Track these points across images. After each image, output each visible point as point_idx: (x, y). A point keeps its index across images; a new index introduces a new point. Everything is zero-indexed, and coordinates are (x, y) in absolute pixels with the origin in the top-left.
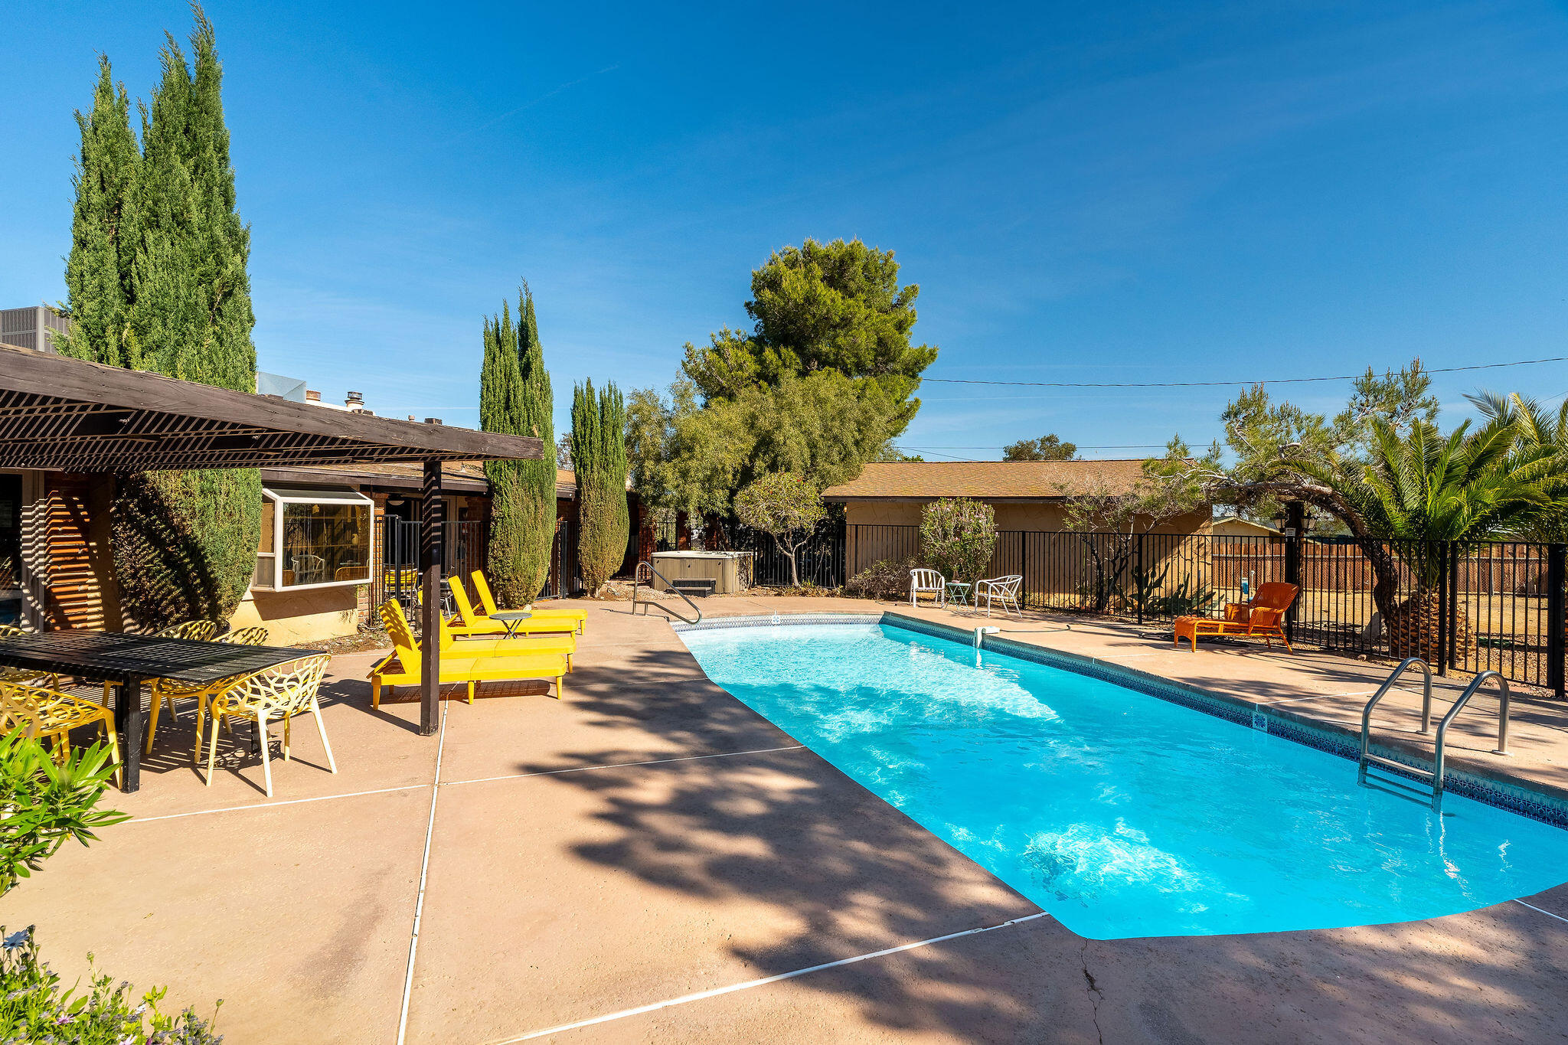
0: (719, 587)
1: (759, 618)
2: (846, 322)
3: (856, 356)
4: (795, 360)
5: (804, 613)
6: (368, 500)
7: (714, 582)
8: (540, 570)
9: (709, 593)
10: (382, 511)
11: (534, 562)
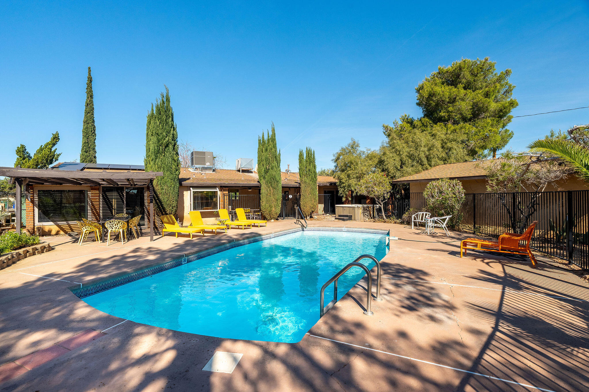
0: (353, 218)
1: (338, 228)
2: (453, 101)
3: (461, 114)
4: (429, 122)
5: (356, 228)
6: (218, 190)
7: (351, 216)
8: (273, 209)
9: (347, 220)
10: (227, 192)
11: (271, 206)
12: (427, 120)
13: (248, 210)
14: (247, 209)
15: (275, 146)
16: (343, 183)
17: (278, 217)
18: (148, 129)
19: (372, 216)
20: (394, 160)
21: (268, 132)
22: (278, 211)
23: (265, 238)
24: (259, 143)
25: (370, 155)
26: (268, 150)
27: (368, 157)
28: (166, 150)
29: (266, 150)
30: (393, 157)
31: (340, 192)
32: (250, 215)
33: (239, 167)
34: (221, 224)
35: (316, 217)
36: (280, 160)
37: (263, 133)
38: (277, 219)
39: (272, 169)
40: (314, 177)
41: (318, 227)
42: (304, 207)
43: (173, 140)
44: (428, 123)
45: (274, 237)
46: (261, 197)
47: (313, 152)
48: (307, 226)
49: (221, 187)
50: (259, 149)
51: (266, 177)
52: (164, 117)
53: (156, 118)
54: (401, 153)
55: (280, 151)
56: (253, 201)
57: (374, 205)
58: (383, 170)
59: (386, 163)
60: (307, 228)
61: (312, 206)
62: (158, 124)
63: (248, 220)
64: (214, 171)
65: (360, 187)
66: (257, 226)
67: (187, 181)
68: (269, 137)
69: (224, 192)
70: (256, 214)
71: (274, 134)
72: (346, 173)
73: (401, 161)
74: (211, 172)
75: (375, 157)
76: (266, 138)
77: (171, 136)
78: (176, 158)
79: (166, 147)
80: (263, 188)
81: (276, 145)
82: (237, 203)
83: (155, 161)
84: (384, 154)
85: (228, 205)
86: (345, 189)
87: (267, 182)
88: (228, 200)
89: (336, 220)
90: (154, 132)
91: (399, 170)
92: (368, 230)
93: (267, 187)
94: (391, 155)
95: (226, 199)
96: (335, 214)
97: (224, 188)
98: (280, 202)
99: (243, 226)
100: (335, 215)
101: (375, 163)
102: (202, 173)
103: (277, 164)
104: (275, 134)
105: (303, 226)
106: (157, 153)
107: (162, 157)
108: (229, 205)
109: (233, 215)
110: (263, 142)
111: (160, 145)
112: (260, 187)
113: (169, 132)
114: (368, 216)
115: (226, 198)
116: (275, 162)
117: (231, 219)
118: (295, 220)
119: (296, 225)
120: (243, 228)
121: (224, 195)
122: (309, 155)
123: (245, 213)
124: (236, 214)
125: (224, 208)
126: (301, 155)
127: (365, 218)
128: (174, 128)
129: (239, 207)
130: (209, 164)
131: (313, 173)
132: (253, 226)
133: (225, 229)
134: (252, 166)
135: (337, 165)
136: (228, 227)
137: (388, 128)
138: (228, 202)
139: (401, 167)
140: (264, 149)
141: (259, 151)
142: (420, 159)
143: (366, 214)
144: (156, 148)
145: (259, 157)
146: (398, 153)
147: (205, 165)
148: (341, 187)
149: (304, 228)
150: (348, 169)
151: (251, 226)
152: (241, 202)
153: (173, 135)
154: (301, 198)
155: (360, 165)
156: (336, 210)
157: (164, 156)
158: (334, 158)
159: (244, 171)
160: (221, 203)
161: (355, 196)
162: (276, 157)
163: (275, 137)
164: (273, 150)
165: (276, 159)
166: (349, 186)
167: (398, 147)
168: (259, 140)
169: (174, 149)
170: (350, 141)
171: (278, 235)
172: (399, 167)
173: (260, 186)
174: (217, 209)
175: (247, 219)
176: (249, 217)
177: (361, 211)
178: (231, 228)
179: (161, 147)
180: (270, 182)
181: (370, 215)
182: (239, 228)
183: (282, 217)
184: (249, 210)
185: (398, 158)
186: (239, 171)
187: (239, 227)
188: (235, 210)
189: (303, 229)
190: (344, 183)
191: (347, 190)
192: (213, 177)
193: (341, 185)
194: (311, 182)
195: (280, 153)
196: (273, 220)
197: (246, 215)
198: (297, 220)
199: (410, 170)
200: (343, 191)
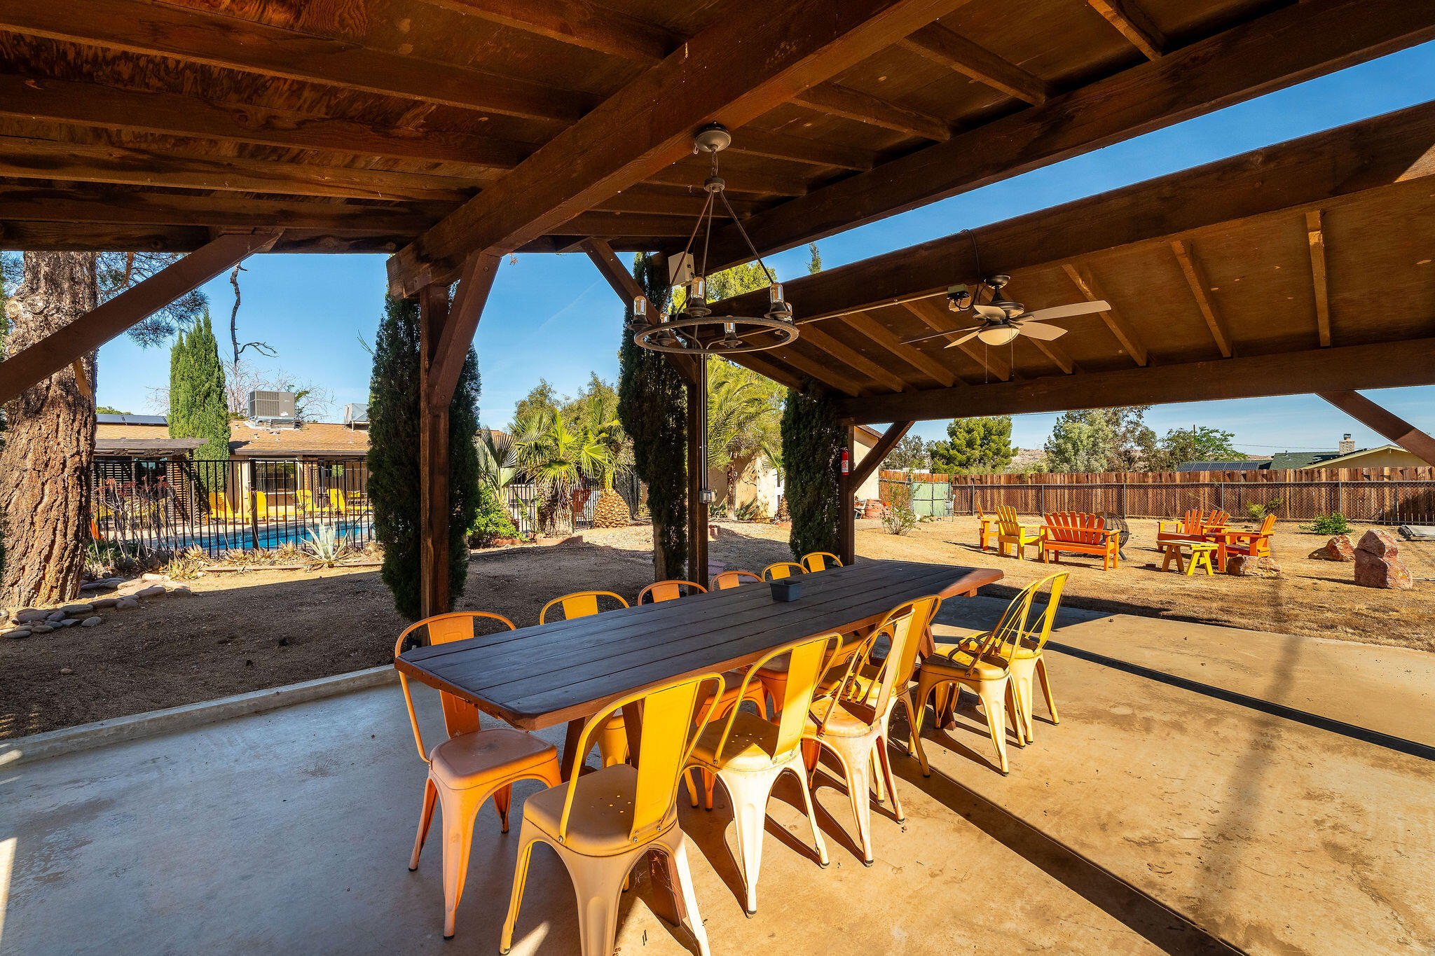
6: (297, 461)
10: (315, 465)
13: (357, 493)
14: (355, 492)
18: (174, 369)
28: (206, 401)
33: (350, 419)
43: (218, 387)
49: (304, 456)
52: (202, 352)
53: (188, 353)
62: (192, 362)
64: (297, 426)
67: (244, 448)
69: (310, 465)
74: (292, 429)
77: (215, 380)
78: (223, 414)
79: (206, 397)
83: (188, 419)
85: (316, 485)
88: (316, 478)
90: (186, 374)
97: (311, 459)
102: (272, 430)
106: (191, 406)
107: (201, 412)
108: (319, 484)
109: (323, 500)
111: (197, 395)
113: (210, 374)
121: (310, 469)
123: (348, 497)
128: (219, 367)
130: (288, 413)
138: (316, 480)
144: (190, 399)
147: (279, 415)
153: (219, 378)
157: (204, 411)
159: (359, 426)
169: (220, 399)
174: (296, 490)
179: (198, 398)
184: (359, 494)
186: (349, 426)
188: (328, 492)
192: (294, 439)
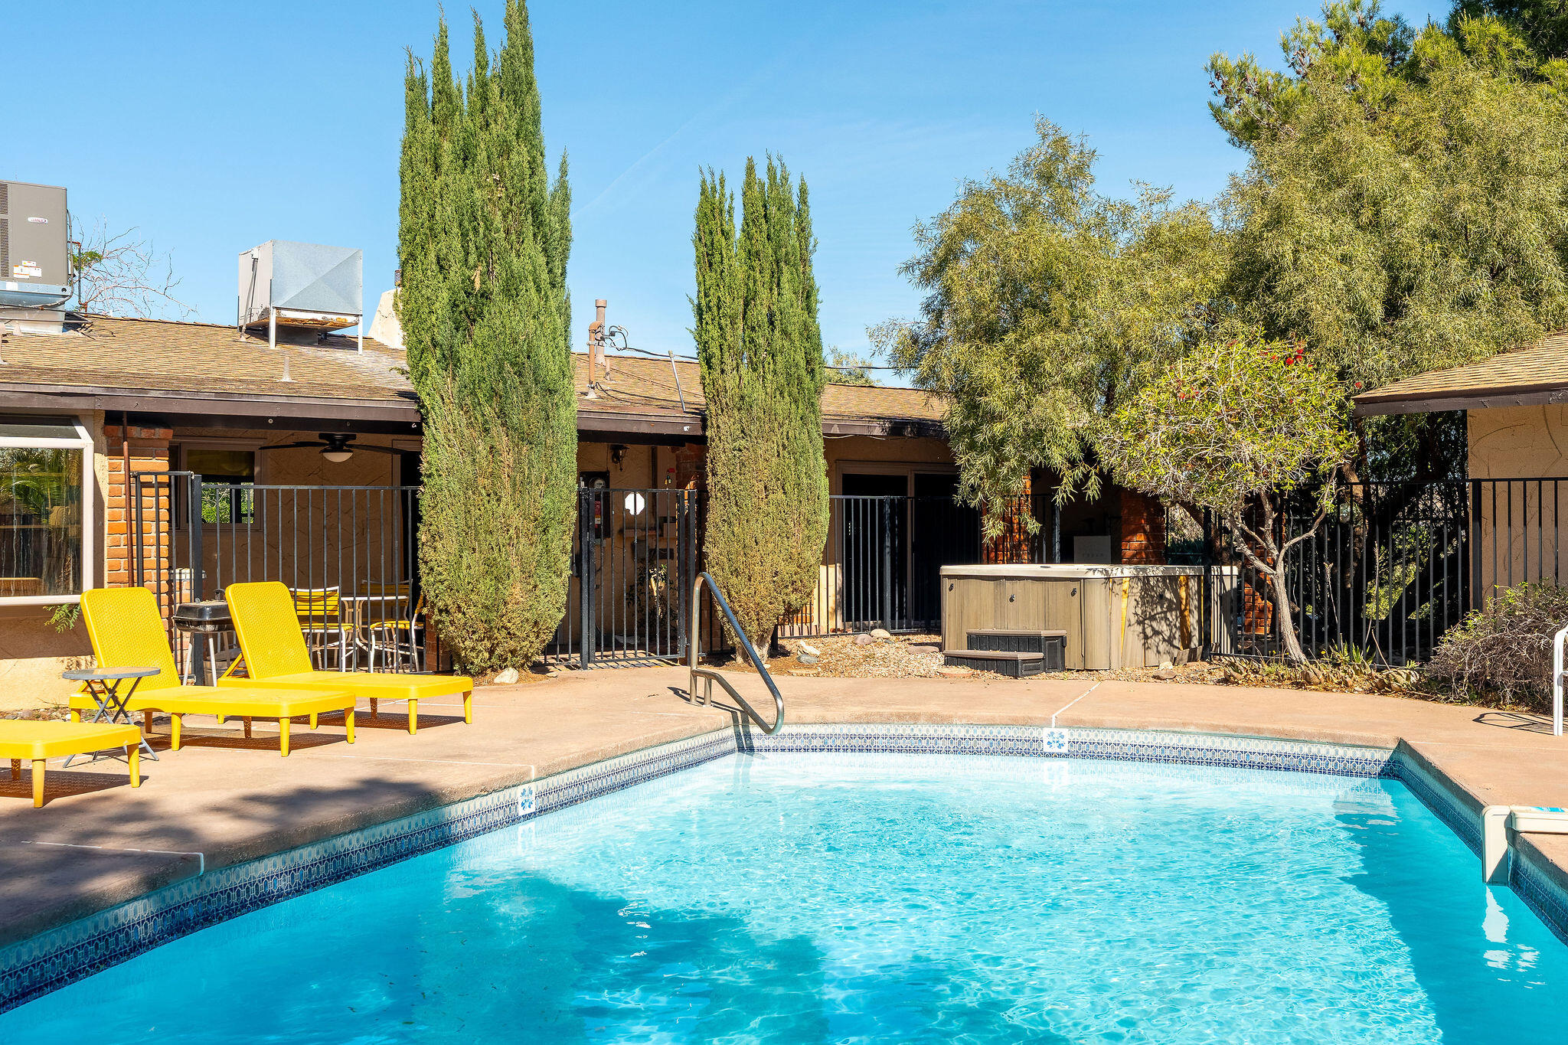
0: (1073, 654)
1: (1006, 731)
4: (1508, 45)
5: (1141, 728)
6: (83, 440)
7: (1062, 639)
8: (516, 591)
9: (1034, 667)
10: (161, 464)
11: (495, 572)
12: (1497, 28)
13: (325, 597)
14: (318, 592)
15: (528, 131)
16: (993, 417)
17: (549, 649)
19: (1195, 642)
20: (1345, 259)
21: (479, 32)
22: (552, 608)
23: (469, 825)
24: (413, 106)
25: (1166, 234)
26: (482, 156)
27: (1153, 239)
29: (466, 157)
30: (1336, 240)
31: (968, 478)
32: (335, 637)
33: (261, 301)
34: (95, 706)
35: (810, 649)
36: (565, 238)
37: (443, 34)
38: (540, 668)
39: (510, 291)
40: (803, 364)
41: (858, 720)
42: (734, 580)
44: (1503, 52)
45: (542, 811)
46: (425, 501)
47: (796, 191)
48: (780, 713)
49: (113, 418)
50: (407, 146)
51: (466, 351)
54: (1389, 213)
55: (564, 173)
56: (362, 533)
57: (1208, 571)
58: (1274, 330)
59: (1292, 278)
60: (785, 730)
61: (787, 569)
63: (327, 676)
64: (73, 321)
65: (1129, 436)
66: (398, 722)
68: (482, 65)
69: (139, 464)
70: (388, 625)
71: (521, 52)
72: (1009, 350)
73: (1390, 268)
74: (56, 330)
75: (1201, 242)
76: (462, 73)
80: (440, 437)
81: (536, 122)
82: (242, 554)
84: (1278, 219)
85: (165, 563)
86: (1000, 460)
87: (473, 393)
88: (164, 526)
89: (953, 670)
91: (1373, 328)
92: (1234, 745)
93: (470, 425)
94: (1323, 227)
95: (149, 513)
96: (937, 630)
97: (135, 431)
98: (562, 542)
99: (285, 722)
100: (938, 639)
101: (1211, 285)
103: (542, 260)
104: (527, 46)
105: (745, 714)
108: (179, 559)
109: (206, 636)
110: (444, 93)
112: (419, 432)
114: (1170, 641)
115: (155, 506)
116: (532, 248)
117: (188, 667)
118: (680, 675)
119: (692, 709)
120: (285, 743)
121: (136, 483)
122: (773, 210)
123: (302, 619)
124: (224, 624)
125: (136, 578)
126: (710, 212)
127: (1151, 655)
129: (257, 578)
130: (38, 273)
131: (795, 336)
132: (363, 720)
133: (131, 748)
134: (350, 299)
135: (948, 293)
136: (158, 731)
137: (1250, 75)
138: (164, 537)
139: (1393, 309)
140: (447, 145)
141: (409, 163)
142: (1517, 256)
143: (1156, 633)
145: (409, 205)
146: (1366, 215)
147: (7, 276)
148: (972, 446)
149: (755, 730)
150: (1032, 321)
151: (351, 719)
152: (273, 546)
154: (711, 517)
155: (1104, 295)
156: (950, 601)
158: (919, 252)
159: (293, 333)
160: (115, 542)
161: (1069, 506)
162: (535, 210)
163: (528, 64)
164: (520, 155)
165: (538, 223)
166: (1035, 437)
167: (1364, 175)
168: (415, 85)
170: (1029, 142)
171: (573, 792)
172: (1378, 311)
173: (414, 418)
174: (78, 589)
175: (315, 666)
176: (331, 652)
177: (1126, 606)
178: (188, 740)
180: (494, 393)
181: (1186, 639)
182: (248, 742)
183: (577, 648)
184: (333, 601)
185: (1365, 251)
186: (258, 331)
187: (255, 727)
188: (223, 598)
189: (748, 735)
190: (1000, 418)
191: (1013, 463)
192: (64, 360)
193: (974, 430)
194: (782, 406)
195: (563, 185)
196: (509, 675)
197: (311, 639)
198: (695, 674)
199: (1454, 324)
200: (992, 474)
